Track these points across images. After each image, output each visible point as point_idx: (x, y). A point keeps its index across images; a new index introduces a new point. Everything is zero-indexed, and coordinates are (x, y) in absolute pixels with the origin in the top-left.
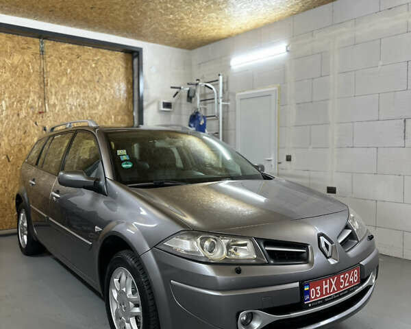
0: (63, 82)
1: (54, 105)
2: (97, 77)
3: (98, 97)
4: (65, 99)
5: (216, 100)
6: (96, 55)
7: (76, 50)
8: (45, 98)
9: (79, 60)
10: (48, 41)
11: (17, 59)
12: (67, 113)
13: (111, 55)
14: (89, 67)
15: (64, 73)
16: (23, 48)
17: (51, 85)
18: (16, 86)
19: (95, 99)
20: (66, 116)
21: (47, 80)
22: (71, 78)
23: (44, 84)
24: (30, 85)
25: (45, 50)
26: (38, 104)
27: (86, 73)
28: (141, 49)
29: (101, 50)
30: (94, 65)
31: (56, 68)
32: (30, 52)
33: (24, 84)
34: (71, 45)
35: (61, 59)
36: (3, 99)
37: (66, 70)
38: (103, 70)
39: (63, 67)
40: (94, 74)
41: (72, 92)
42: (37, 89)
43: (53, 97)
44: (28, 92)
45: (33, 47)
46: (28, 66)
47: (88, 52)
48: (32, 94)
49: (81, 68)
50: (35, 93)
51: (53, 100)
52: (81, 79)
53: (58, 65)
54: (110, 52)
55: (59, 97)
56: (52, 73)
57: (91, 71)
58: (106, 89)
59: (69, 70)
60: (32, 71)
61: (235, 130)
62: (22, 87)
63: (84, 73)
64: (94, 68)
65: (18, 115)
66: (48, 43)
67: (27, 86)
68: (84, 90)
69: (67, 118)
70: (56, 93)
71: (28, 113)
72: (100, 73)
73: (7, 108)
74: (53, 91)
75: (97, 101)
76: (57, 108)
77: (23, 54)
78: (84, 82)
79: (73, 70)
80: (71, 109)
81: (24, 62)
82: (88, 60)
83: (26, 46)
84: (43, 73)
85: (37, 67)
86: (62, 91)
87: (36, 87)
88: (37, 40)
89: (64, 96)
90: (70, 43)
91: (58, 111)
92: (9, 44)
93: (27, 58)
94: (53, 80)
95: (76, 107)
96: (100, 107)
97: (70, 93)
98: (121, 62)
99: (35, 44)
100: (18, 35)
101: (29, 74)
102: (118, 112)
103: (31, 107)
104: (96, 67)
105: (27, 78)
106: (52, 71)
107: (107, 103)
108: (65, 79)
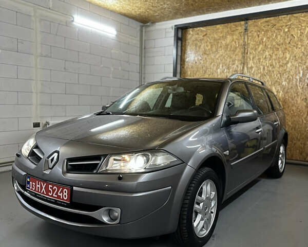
0: (260, 49)
1: (252, 68)
2: (289, 39)
3: (288, 56)
4: (260, 61)
6: (290, 20)
7: (273, 21)
8: (244, 63)
9: (273, 29)
10: (250, 21)
11: (229, 38)
12: (260, 73)
13: (304, 17)
14: (282, 33)
15: (261, 42)
16: (233, 31)
17: (250, 53)
18: (227, 58)
19: (286, 58)
20: (260, 75)
21: (248, 50)
22: (266, 45)
23: (245, 53)
24: (235, 55)
25: (248, 28)
26: (240, 67)
27: (279, 37)
29: (295, 15)
30: (286, 30)
31: (255, 39)
32: (237, 33)
33: (232, 55)
34: (268, 19)
35: (259, 32)
36: (219, 68)
37: (262, 39)
38: (296, 32)
39: (260, 38)
40: (286, 37)
41: (266, 56)
42: (240, 58)
43: (251, 61)
44: (234, 61)
45: (240, 28)
46: (236, 42)
47: (282, 20)
48: (236, 62)
49: (275, 35)
50: (238, 60)
51: (251, 64)
52: (274, 43)
53: (257, 36)
55: (255, 62)
56: (252, 44)
57: (283, 35)
58: (296, 48)
59: (265, 39)
60: (237, 45)
62: (231, 58)
63: (277, 38)
64: (287, 32)
66: (250, 22)
67: (234, 56)
68: (276, 53)
69: (260, 76)
70: (253, 58)
72: (292, 35)
74: (251, 57)
75: (287, 59)
76: (253, 69)
77: (233, 35)
78: (276, 46)
79: (268, 38)
80: (264, 69)
81: (233, 40)
82: (282, 26)
83: (235, 29)
84: (245, 46)
85: (241, 42)
86: (258, 56)
88: (243, 23)
89: (259, 59)
90: (266, 18)
91: (254, 72)
92: (225, 30)
93: (235, 37)
94: (252, 49)
95: (268, 67)
96: (289, 65)
97: (264, 57)
99: (240, 26)
100: (231, 22)
101: (236, 48)
104: (289, 31)
105: (234, 51)
106: (252, 43)
107: (296, 60)
108: (261, 46)
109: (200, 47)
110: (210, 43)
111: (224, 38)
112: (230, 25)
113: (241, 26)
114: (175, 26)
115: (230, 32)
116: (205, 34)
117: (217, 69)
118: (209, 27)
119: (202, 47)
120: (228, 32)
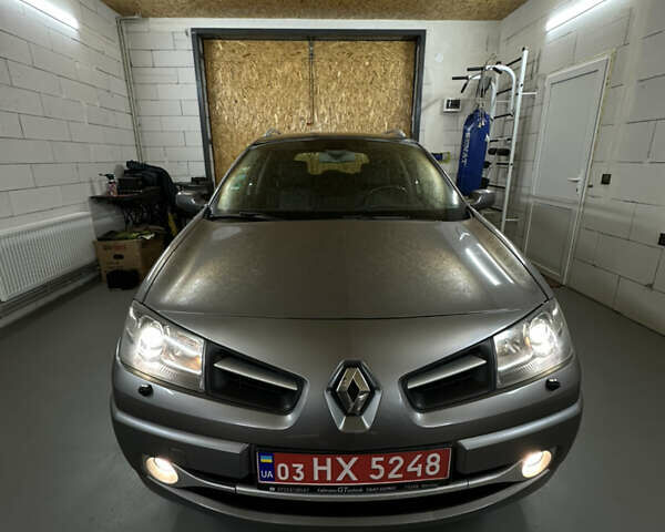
0: (333, 88)
1: (323, 115)
2: (371, 77)
3: (370, 102)
4: (334, 106)
5: (513, 91)
6: (370, 49)
7: (349, 48)
8: (312, 107)
9: (350, 60)
10: (317, 42)
11: (287, 66)
12: (336, 123)
13: (388, 47)
14: (361, 67)
16: (293, 55)
17: (320, 93)
19: (368, 104)
20: (335, 126)
21: (317, 88)
22: (341, 83)
23: (312, 93)
24: (299, 95)
25: (315, 53)
26: (308, 114)
27: (358, 73)
28: (424, 31)
30: (367, 63)
31: (326, 72)
32: (299, 57)
33: (294, 94)
34: (342, 43)
35: (331, 61)
36: (276, 113)
37: (336, 73)
38: (378, 68)
39: (333, 71)
40: (367, 74)
41: (342, 99)
42: (307, 99)
43: (322, 106)
44: (298, 102)
45: (302, 51)
46: (298, 74)
47: (361, 48)
48: (301, 104)
49: (352, 68)
50: (305, 103)
51: (323, 109)
52: (352, 81)
53: (328, 68)
54: (387, 44)
55: (328, 106)
57: (364, 70)
58: (380, 91)
59: (339, 73)
60: (301, 79)
61: (538, 133)
62: (292, 97)
63: (355, 74)
64: (367, 66)
65: (289, 128)
66: (318, 44)
67: (297, 96)
68: (354, 95)
70: (325, 101)
71: (298, 125)
72: (374, 72)
73: (279, 120)
74: (322, 98)
76: (326, 118)
77: (292, 61)
78: (355, 85)
79: (344, 72)
80: (340, 117)
81: (294, 70)
82: (361, 57)
83: (295, 52)
84: (311, 81)
85: (307, 73)
86: (332, 98)
87: (305, 97)
88: (306, 43)
89: (333, 103)
90: (340, 40)
91: (327, 121)
92: (280, 52)
93: (296, 65)
94: (323, 86)
95: (345, 115)
96: (372, 114)
97: (340, 100)
98: (401, 55)
100: (288, 40)
101: (299, 82)
102: (393, 117)
103: (302, 119)
104: (370, 65)
105: (297, 87)
106: (322, 77)
107: (380, 108)
108: (335, 84)
109: (239, 74)
110: (258, 70)
111: (280, 64)
112: (288, 44)
113: (304, 48)
114: (193, 30)
115: (288, 55)
116: (245, 52)
117: (273, 113)
118: (253, 43)
119: (243, 75)
120: (284, 55)
